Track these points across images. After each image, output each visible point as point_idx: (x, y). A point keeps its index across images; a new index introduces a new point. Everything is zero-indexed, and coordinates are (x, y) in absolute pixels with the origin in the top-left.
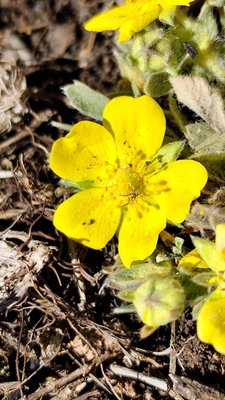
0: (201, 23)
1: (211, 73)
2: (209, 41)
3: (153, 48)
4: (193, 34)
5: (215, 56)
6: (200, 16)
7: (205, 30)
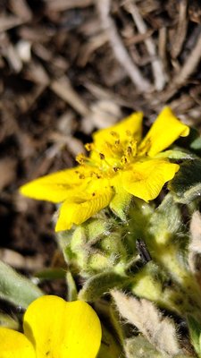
0: (162, 213)
1: (166, 270)
2: (168, 235)
3: (97, 246)
4: (151, 225)
5: (174, 250)
6: (161, 207)
7: (166, 221)
